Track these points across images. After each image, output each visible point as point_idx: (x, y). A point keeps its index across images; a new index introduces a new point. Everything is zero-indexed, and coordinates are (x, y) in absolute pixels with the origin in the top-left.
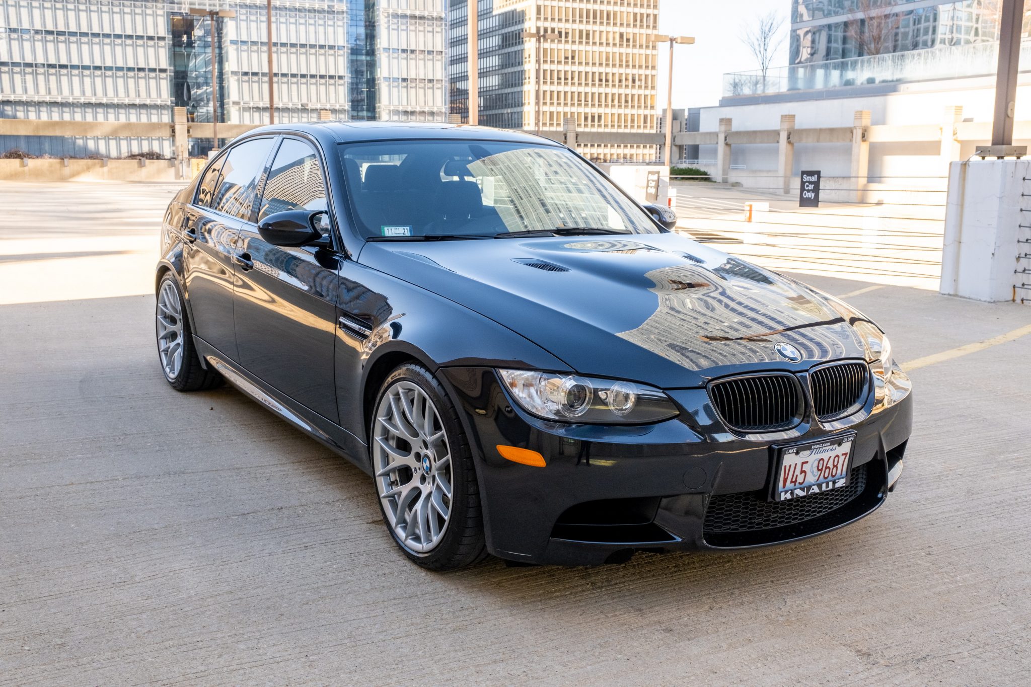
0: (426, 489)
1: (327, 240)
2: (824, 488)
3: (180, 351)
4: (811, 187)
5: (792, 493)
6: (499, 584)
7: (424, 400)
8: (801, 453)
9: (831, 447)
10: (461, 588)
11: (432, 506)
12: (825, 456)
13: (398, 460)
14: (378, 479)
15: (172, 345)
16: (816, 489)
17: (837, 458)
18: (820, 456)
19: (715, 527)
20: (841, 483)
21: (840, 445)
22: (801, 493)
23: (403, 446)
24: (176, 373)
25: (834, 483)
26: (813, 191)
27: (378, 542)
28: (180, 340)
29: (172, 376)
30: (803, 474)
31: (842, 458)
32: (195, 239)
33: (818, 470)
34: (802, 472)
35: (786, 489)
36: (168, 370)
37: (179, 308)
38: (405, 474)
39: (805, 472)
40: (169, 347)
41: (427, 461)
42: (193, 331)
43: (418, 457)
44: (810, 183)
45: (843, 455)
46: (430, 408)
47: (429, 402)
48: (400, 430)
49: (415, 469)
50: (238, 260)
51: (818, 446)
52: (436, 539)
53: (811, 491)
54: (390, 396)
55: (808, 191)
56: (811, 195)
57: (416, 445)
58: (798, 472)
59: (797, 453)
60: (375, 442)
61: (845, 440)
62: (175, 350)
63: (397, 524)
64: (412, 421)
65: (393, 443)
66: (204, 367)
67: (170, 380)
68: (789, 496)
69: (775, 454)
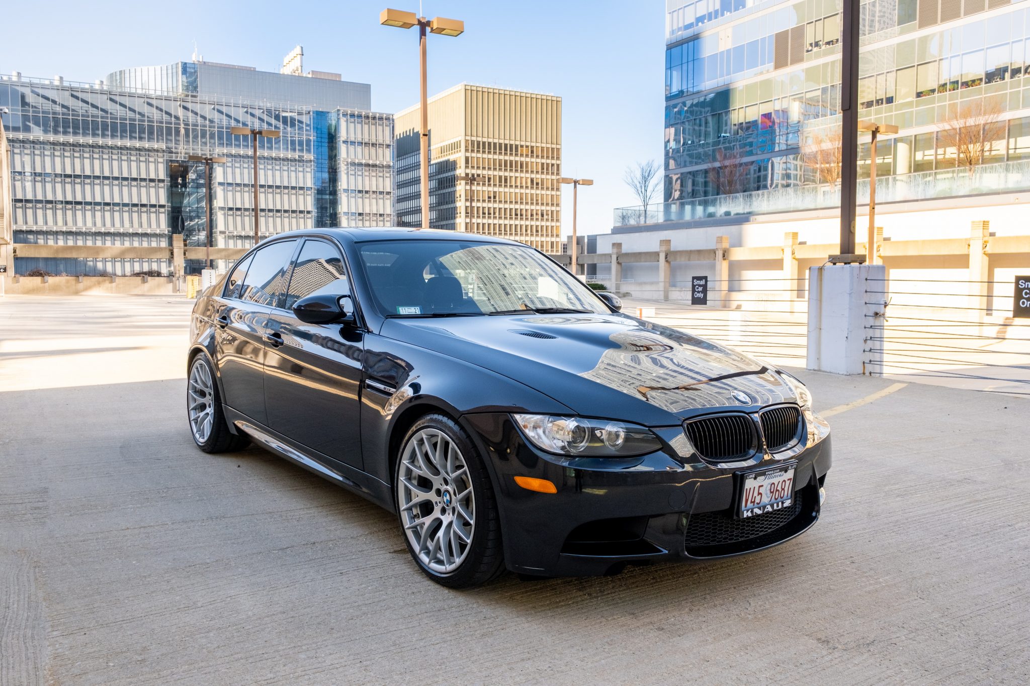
0: (446, 519)
1: (351, 318)
2: (775, 508)
3: (210, 418)
4: (700, 289)
5: (752, 512)
6: (511, 598)
7: (447, 444)
8: (758, 478)
9: (780, 473)
10: (481, 602)
11: (454, 532)
12: (775, 480)
13: (420, 496)
14: (402, 513)
15: (202, 414)
16: (769, 509)
17: (784, 483)
18: (772, 481)
19: (692, 542)
20: (788, 503)
21: (786, 471)
22: (759, 512)
23: (425, 484)
24: (206, 438)
25: (783, 503)
26: (702, 292)
27: (402, 568)
28: (210, 410)
29: (202, 440)
30: (760, 496)
31: (788, 483)
32: (227, 325)
33: (771, 492)
34: (759, 494)
35: (747, 508)
36: (197, 436)
37: (210, 383)
38: (426, 508)
39: (761, 494)
40: (199, 417)
41: (448, 495)
42: (223, 401)
43: (439, 493)
44: (700, 286)
45: (788, 480)
46: (453, 449)
47: (452, 444)
48: (422, 470)
49: (436, 503)
50: (269, 338)
51: (770, 472)
52: (458, 561)
53: (766, 510)
54: (414, 441)
55: (698, 292)
56: (701, 295)
57: (437, 482)
58: (756, 494)
59: (755, 478)
60: (400, 482)
61: (790, 468)
62: (204, 419)
63: (420, 551)
64: (434, 462)
65: (415, 482)
66: (233, 431)
67: (200, 444)
68: (750, 514)
69: (738, 479)
